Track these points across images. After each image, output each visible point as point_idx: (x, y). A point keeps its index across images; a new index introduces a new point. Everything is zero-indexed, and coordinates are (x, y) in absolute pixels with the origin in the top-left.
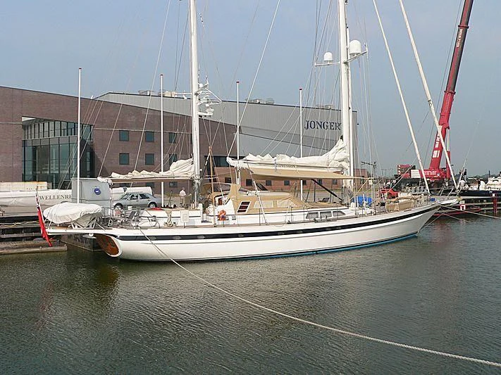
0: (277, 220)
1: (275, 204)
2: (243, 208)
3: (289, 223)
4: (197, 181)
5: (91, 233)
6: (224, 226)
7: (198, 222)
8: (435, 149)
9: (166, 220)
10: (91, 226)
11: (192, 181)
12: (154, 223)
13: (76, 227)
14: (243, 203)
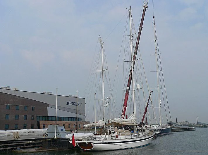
5: (87, 142)
6: (118, 139)
7: (110, 139)
8: (122, 114)
9: (105, 138)
11: (103, 126)
13: (83, 140)
14: (119, 133)
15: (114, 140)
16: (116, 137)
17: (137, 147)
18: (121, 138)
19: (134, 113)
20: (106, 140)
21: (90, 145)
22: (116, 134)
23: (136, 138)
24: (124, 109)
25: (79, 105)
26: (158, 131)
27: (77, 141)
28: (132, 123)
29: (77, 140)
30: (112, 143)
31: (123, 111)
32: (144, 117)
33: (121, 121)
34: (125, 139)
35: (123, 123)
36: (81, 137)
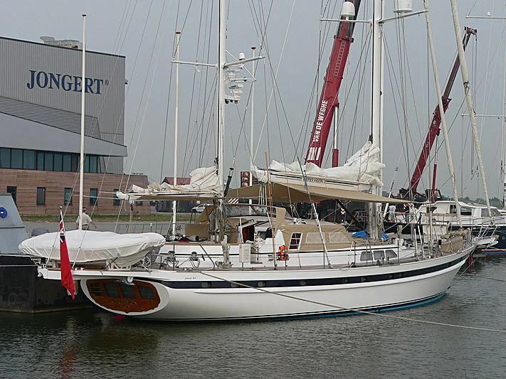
1: (327, 239)
2: (295, 243)
3: (353, 266)
4: (221, 201)
6: (286, 268)
8: (312, 144)
9: (222, 259)
11: (215, 201)
13: (113, 268)
14: (293, 235)
15: (265, 269)
16: (279, 254)
17: (379, 310)
18: (304, 263)
19: (371, 138)
20: (225, 266)
21: (145, 292)
22: (280, 239)
23: (379, 264)
24: (321, 118)
25: (94, 87)
26: (489, 234)
27: (82, 272)
28: (361, 188)
29: (79, 266)
30: (254, 284)
31: (319, 127)
32: (422, 164)
33: (306, 178)
34: (324, 267)
35: (316, 188)
36: (102, 252)
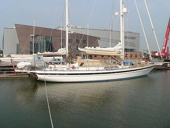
0: (93, 69)
1: (93, 64)
2: (81, 65)
3: (97, 70)
4: (67, 55)
5: (29, 72)
6: (74, 71)
7: (65, 69)
8: (163, 46)
9: (54, 68)
10: (29, 69)
12: (50, 69)
13: (24, 70)
14: (81, 63)
25: (134, 38)
31: (165, 43)
